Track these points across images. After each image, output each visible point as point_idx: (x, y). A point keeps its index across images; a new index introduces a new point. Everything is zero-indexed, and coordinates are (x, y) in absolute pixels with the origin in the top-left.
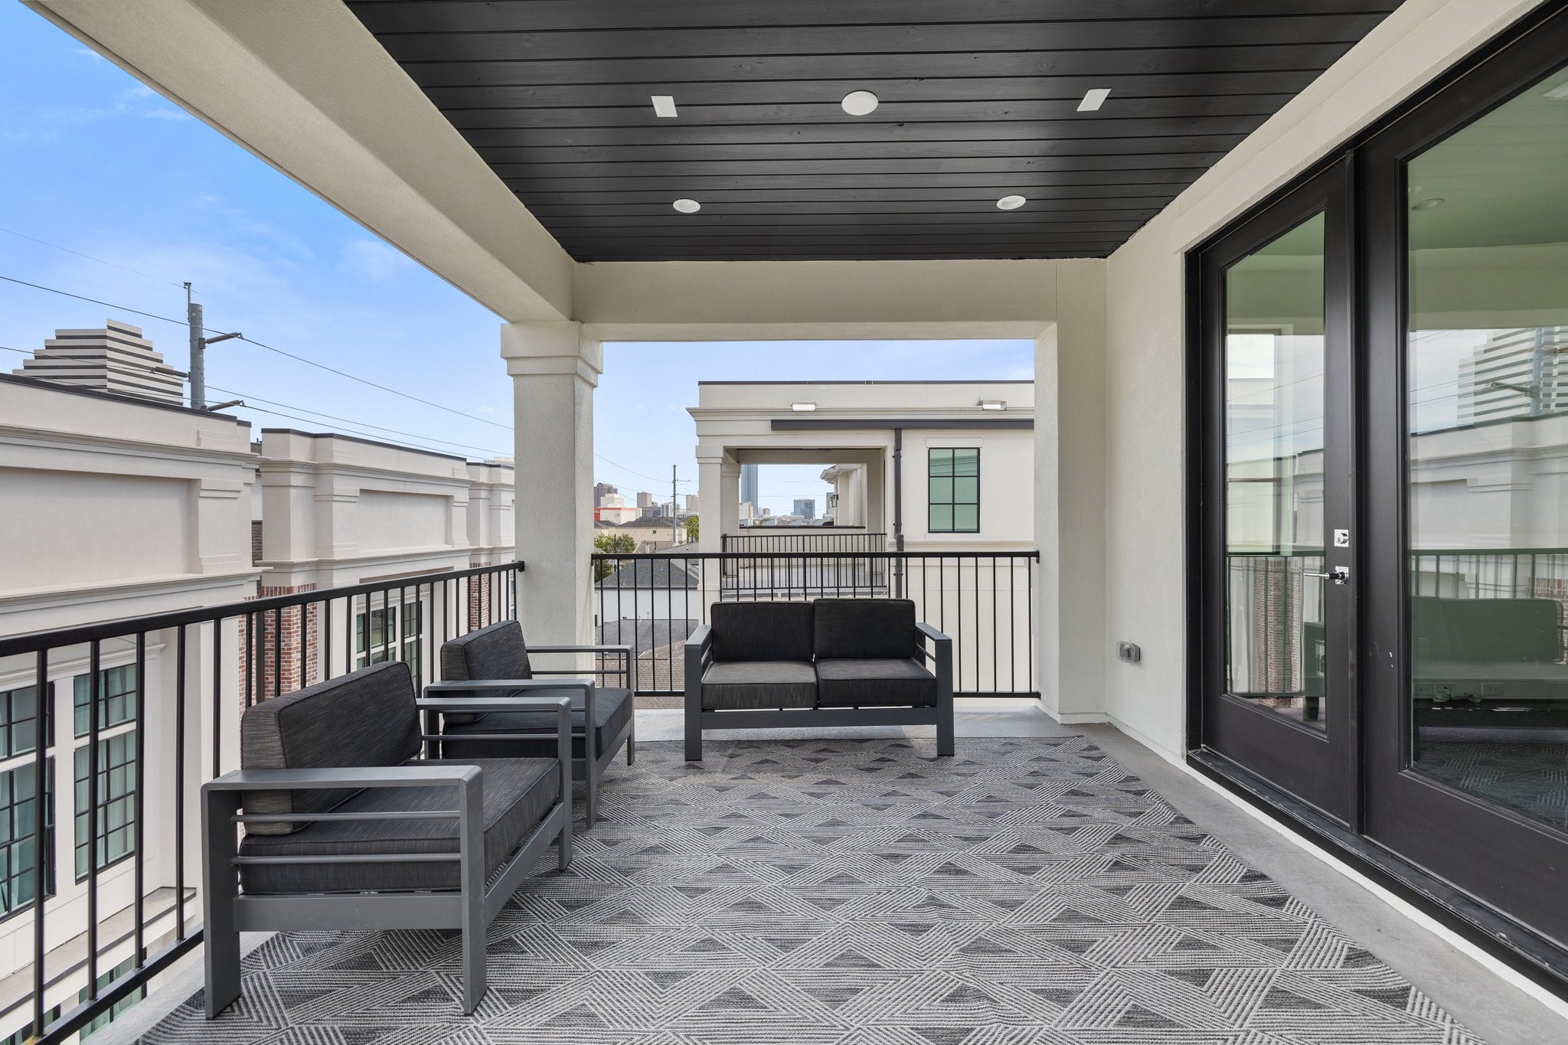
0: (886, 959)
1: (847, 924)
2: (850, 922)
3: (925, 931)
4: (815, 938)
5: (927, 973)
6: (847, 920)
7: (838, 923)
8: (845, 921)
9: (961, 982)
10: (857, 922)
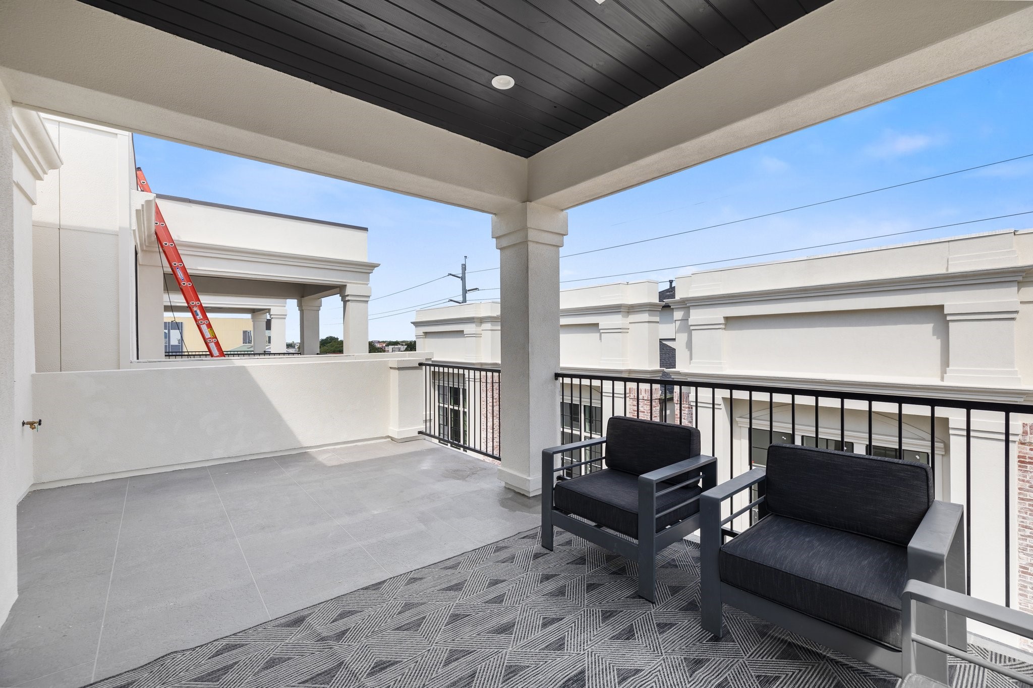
0: (393, 636)
1: (430, 645)
2: (429, 648)
3: (373, 668)
4: (443, 628)
5: (363, 639)
6: (432, 648)
7: (437, 643)
8: (433, 646)
9: (340, 643)
10: (424, 651)
